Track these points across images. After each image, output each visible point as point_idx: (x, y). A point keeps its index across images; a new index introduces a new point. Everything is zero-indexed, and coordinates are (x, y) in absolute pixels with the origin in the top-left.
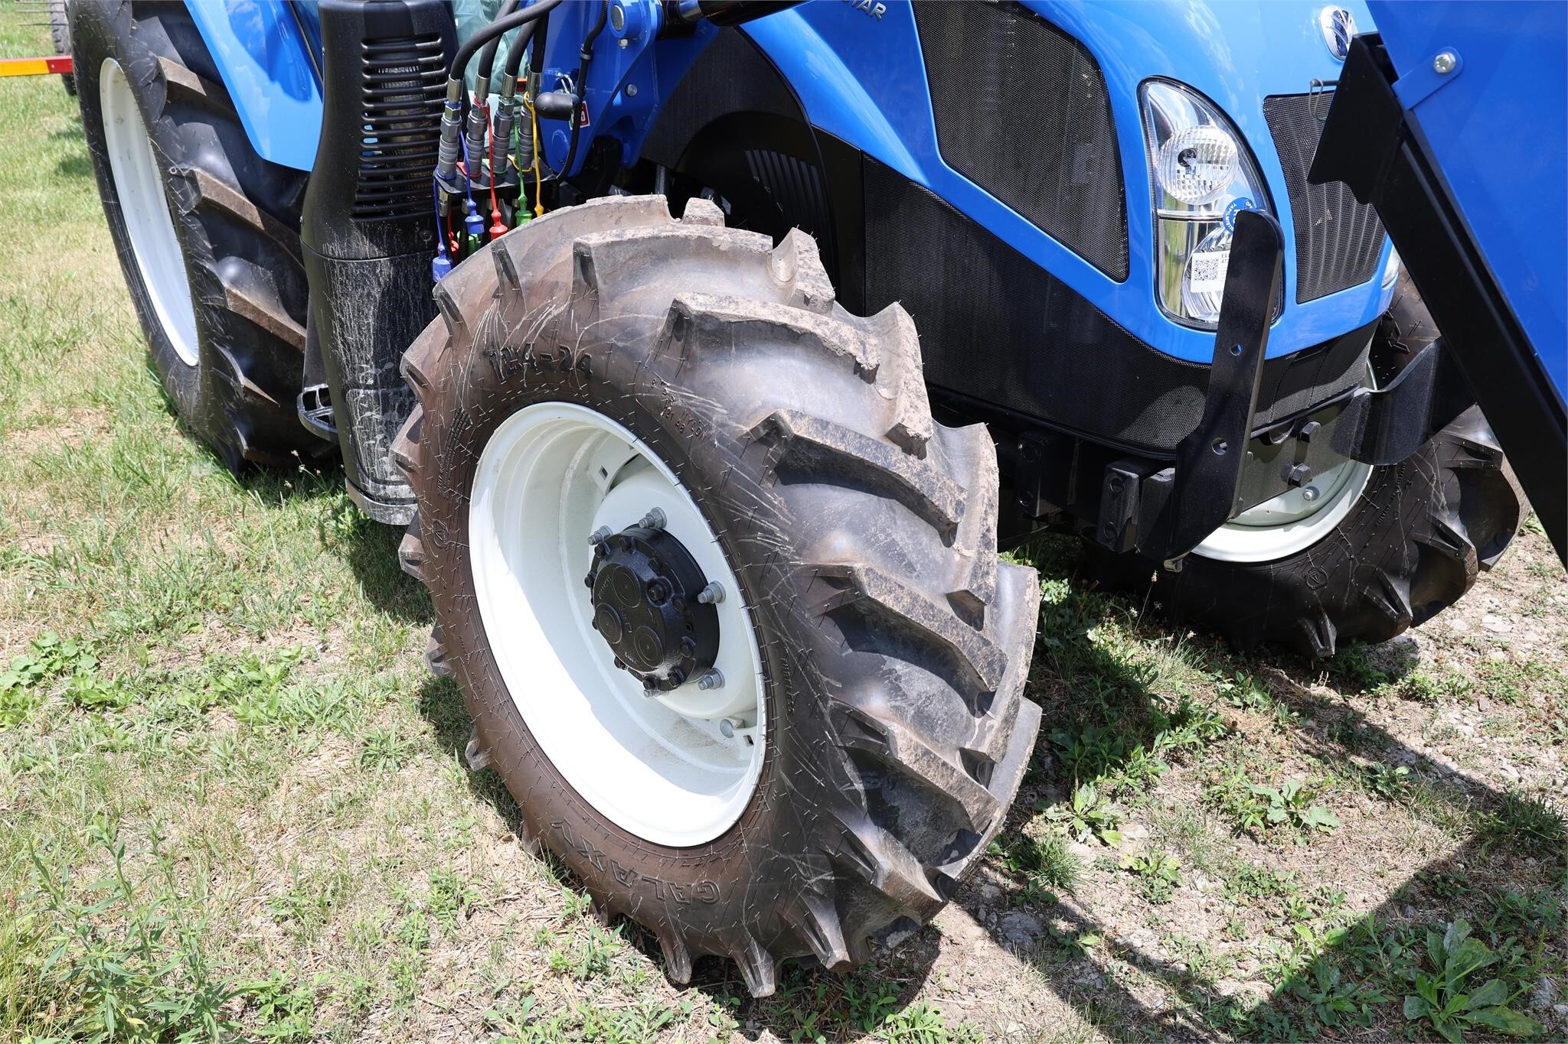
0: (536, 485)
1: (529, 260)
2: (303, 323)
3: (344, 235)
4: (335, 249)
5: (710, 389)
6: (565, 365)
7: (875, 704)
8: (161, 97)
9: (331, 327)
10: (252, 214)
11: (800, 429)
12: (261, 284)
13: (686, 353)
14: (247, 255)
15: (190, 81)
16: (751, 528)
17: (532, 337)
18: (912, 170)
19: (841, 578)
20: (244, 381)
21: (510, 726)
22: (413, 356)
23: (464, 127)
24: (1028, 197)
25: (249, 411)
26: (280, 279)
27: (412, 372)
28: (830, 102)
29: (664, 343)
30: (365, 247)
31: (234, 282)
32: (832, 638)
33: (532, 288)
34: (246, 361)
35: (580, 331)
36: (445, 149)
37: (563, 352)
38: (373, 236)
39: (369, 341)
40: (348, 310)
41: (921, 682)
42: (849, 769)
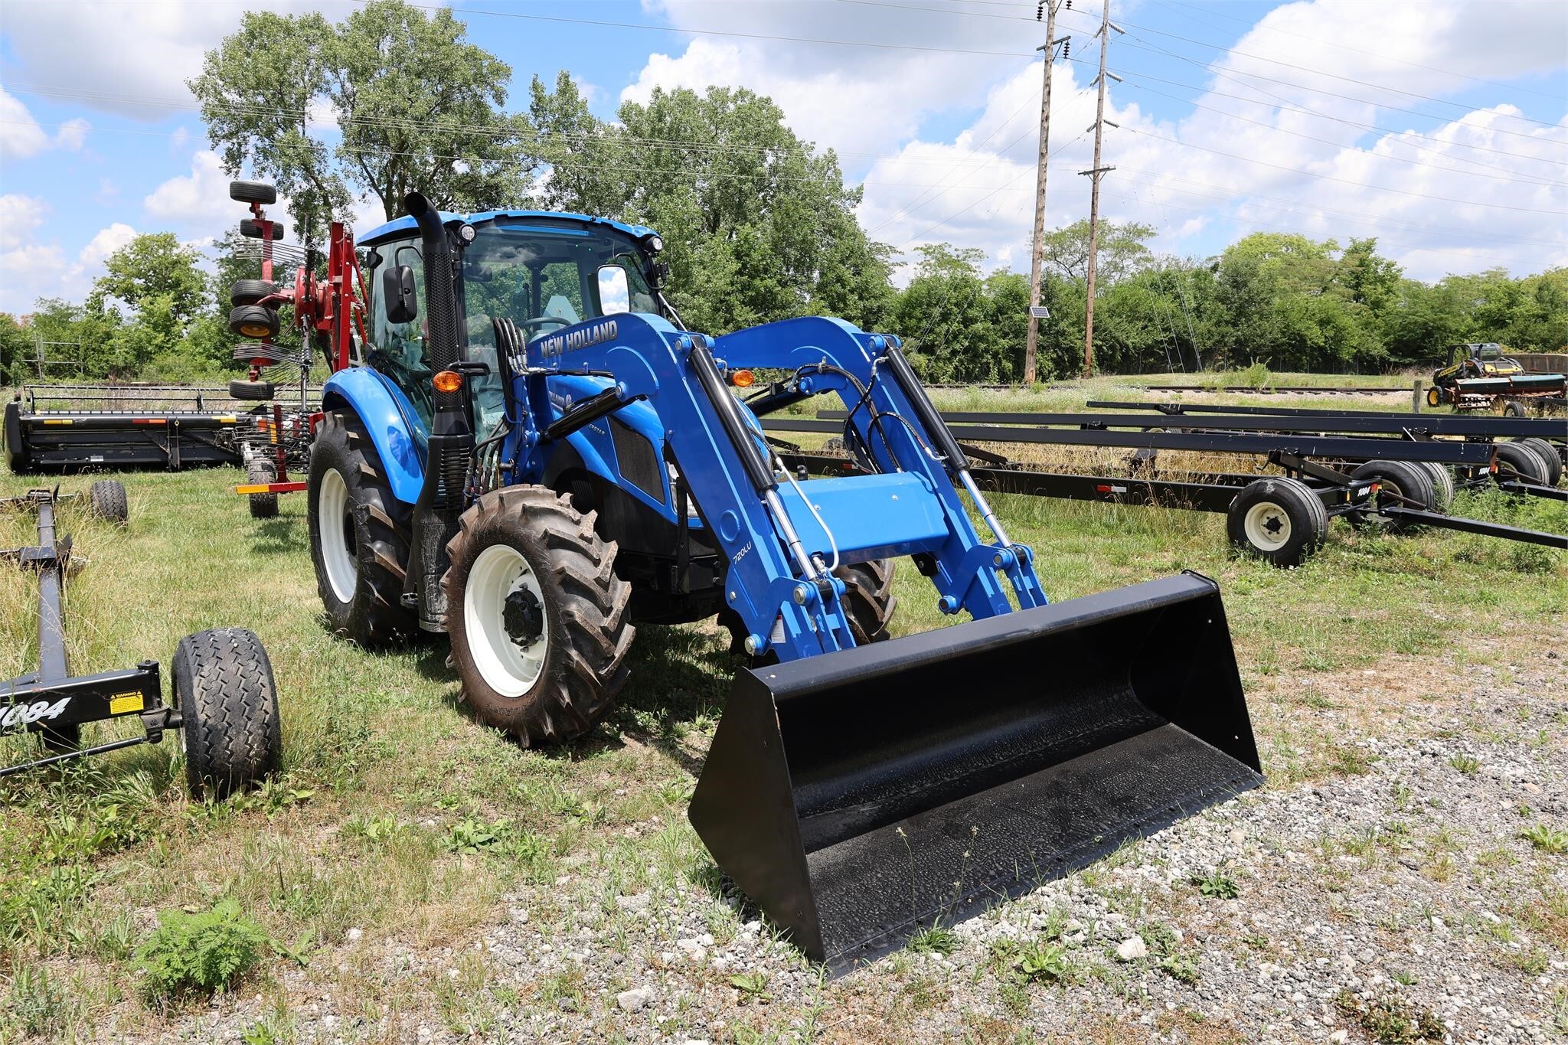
0: (489, 585)
1: (487, 504)
2: (405, 571)
3: (429, 515)
4: (425, 521)
5: (533, 528)
6: (495, 532)
7: (573, 608)
8: (356, 479)
9: (420, 551)
10: (390, 523)
11: (551, 532)
12: (390, 552)
13: (526, 519)
14: (385, 540)
15: (371, 472)
16: (541, 564)
17: (487, 525)
18: (614, 480)
19: (562, 571)
20: (376, 594)
21: (475, 674)
22: (450, 545)
23: (474, 474)
24: (641, 484)
25: (378, 609)
26: (397, 550)
27: (450, 550)
28: (592, 462)
29: (521, 517)
30: (436, 520)
31: (379, 550)
32: (561, 591)
33: (488, 511)
34: (378, 586)
35: (500, 520)
36: (467, 482)
37: (495, 527)
38: (440, 516)
39: (434, 555)
40: (428, 544)
41: (587, 604)
42: (567, 632)
